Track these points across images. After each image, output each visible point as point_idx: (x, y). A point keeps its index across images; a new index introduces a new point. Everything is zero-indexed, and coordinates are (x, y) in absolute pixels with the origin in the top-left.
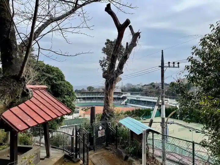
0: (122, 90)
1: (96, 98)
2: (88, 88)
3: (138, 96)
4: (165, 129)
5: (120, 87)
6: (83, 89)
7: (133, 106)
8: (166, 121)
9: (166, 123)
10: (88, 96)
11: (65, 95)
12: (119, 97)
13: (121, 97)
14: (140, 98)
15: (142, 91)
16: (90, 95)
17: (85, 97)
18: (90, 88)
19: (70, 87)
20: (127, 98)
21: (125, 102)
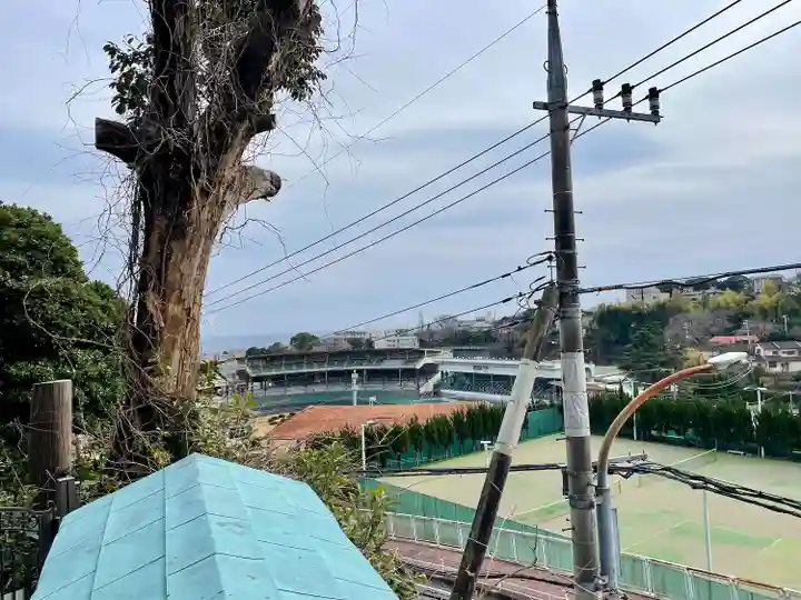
0: (422, 342)
1: (322, 374)
2: (293, 339)
3: (479, 360)
4: (594, 511)
5: (416, 331)
6: (277, 344)
7: (461, 399)
8: (594, 457)
9: (598, 468)
10: (294, 371)
11: (78, 345)
12: (410, 366)
13: (418, 367)
14: (486, 366)
15: (494, 340)
16: (299, 365)
17: (284, 371)
18: (302, 340)
19: (104, 308)
20: (441, 368)
21: (435, 386)
